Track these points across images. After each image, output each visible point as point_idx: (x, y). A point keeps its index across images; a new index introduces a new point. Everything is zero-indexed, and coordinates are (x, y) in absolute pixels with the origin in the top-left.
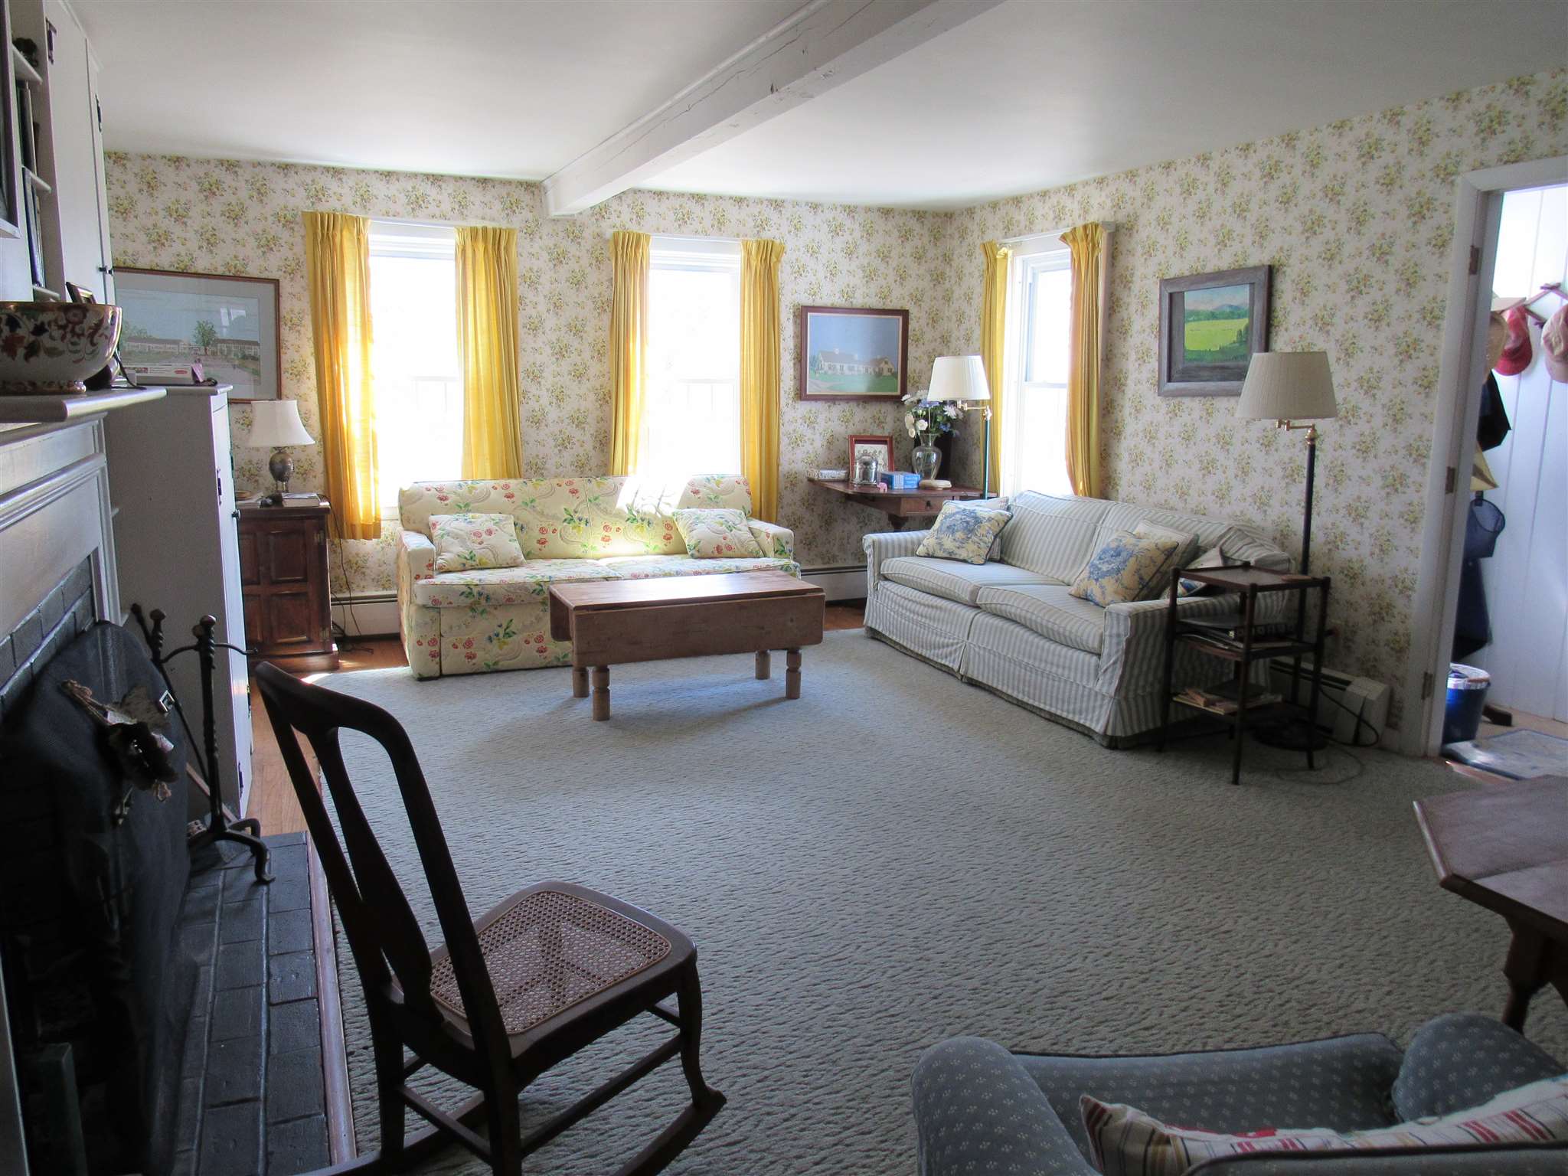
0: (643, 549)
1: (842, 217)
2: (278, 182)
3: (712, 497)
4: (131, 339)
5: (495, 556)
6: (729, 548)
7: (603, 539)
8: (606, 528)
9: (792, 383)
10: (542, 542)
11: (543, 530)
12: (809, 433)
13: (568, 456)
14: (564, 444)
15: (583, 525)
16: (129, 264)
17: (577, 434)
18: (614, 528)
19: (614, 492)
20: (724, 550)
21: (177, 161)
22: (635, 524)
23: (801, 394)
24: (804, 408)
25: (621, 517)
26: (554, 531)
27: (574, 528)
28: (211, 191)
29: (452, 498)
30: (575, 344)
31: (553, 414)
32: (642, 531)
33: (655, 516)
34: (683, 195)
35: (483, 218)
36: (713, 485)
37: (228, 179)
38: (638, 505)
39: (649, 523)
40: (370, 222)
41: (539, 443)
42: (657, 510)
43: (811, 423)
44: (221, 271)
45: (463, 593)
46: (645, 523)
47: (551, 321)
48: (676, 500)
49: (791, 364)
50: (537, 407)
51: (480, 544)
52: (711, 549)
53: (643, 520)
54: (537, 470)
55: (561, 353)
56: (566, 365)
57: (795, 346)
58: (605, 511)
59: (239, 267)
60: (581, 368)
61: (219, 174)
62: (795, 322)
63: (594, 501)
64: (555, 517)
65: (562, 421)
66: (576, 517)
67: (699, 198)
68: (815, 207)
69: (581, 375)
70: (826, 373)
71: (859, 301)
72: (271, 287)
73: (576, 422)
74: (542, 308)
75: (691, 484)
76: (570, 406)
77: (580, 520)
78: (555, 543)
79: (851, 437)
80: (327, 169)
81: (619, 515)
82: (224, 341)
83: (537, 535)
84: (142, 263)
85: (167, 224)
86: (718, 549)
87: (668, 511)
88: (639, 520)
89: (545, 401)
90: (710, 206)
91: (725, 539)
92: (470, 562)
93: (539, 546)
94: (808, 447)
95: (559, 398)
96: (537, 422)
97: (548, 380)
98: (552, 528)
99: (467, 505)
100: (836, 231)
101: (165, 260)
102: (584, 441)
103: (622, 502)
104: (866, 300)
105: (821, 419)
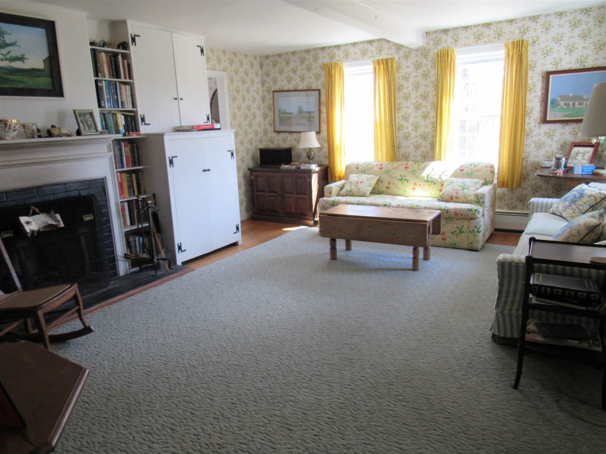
0: (430, 195)
1: (579, 16)
2: (321, 54)
3: (469, 173)
4: (282, 113)
5: (358, 192)
6: (457, 198)
7: (412, 189)
8: (415, 184)
9: (539, 115)
10: (388, 188)
11: (389, 183)
12: (548, 141)
13: (419, 152)
14: (417, 147)
15: (406, 181)
16: (282, 89)
17: (423, 143)
18: (418, 184)
19: (424, 169)
20: (454, 199)
21: (294, 53)
22: (428, 183)
23: (544, 121)
24: (546, 127)
25: (423, 180)
26: (393, 184)
27: (402, 183)
28: (303, 61)
29: (361, 168)
30: (424, 103)
31: (413, 134)
32: (430, 186)
33: (438, 181)
34: (479, 25)
35: (388, 55)
36: (472, 168)
37: (307, 56)
38: (431, 175)
39: (434, 183)
40: (343, 64)
41: (408, 147)
42: (440, 178)
43: (550, 135)
44: (305, 88)
45: (331, 204)
46: (433, 183)
47: (414, 94)
48: (450, 173)
49: (539, 104)
50: (406, 131)
51: (356, 186)
52: (447, 198)
53: (432, 182)
54: (406, 158)
55: (418, 107)
56: (419, 113)
57: (542, 95)
58: (417, 177)
59: (310, 86)
60: (426, 114)
61: (305, 55)
62: (543, 81)
63: (414, 172)
64: (395, 178)
65: (417, 137)
66: (404, 178)
67: (487, 25)
68: (560, 14)
69: (426, 117)
70: (562, 108)
71: (589, 64)
72: (317, 92)
73: (423, 137)
74: (410, 89)
75: (462, 166)
76: (421, 130)
77: (405, 180)
78: (393, 188)
79: (573, 143)
80: (335, 46)
81: (422, 179)
82: (305, 112)
83: (386, 184)
84: (285, 89)
85: (292, 75)
86: (452, 198)
87: (444, 178)
88: (431, 182)
89: (410, 129)
90: (493, 28)
91: (457, 193)
92: (349, 193)
93: (386, 189)
94: (547, 149)
95: (416, 127)
96: (407, 137)
97: (412, 120)
98: (393, 182)
99: (365, 171)
100: (575, 25)
101: (291, 87)
102: (426, 145)
103: (425, 174)
104: (595, 63)
105: (557, 134)
